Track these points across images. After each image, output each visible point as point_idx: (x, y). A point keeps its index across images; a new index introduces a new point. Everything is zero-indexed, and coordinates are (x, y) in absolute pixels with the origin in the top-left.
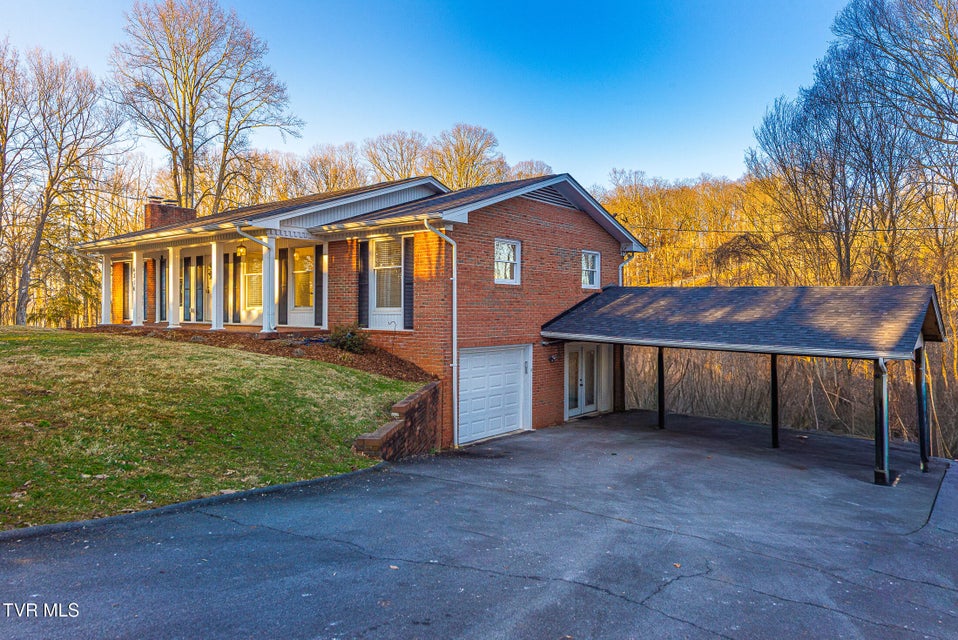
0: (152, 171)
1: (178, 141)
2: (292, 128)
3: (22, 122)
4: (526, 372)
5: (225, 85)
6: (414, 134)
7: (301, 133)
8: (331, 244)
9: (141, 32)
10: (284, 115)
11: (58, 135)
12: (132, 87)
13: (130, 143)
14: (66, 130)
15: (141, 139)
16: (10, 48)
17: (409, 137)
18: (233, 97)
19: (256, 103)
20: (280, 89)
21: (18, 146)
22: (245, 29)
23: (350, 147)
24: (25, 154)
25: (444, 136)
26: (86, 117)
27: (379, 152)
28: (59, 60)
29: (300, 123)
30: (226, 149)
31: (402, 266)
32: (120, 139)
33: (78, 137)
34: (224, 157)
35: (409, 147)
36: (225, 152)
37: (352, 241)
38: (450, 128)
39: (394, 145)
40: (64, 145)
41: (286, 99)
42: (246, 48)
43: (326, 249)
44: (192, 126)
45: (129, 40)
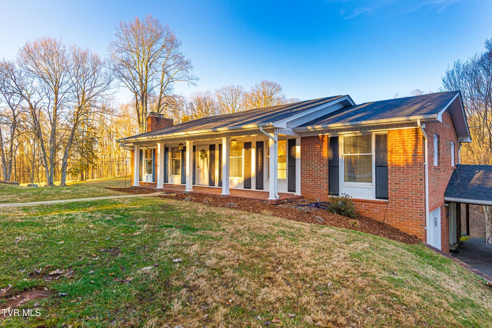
0: (119, 104)
1: (138, 88)
2: (193, 81)
3: (66, 79)
4: (436, 225)
5: (162, 60)
6: (238, 86)
7: (197, 83)
8: (302, 139)
9: (123, 36)
10: (190, 75)
11: (82, 85)
12: (118, 62)
13: (116, 89)
14: (87, 82)
15: (121, 87)
16: (62, 44)
17: (236, 88)
18: (165, 67)
19: (177, 70)
20: (187, 63)
21: (63, 91)
22: (172, 34)
23: (208, 92)
24: (66, 95)
25: (256, 86)
26: (96, 77)
27: (222, 95)
28: (84, 50)
29: (198, 79)
30: (162, 92)
31: (373, 154)
32: (112, 87)
33: (93, 86)
34: (161, 96)
35: (236, 92)
36: (161, 94)
37: (323, 136)
38: (259, 83)
39: (229, 91)
40: (86, 90)
41: (191, 67)
42: (172, 42)
43: (298, 141)
44: (146, 80)
45: (117, 39)
